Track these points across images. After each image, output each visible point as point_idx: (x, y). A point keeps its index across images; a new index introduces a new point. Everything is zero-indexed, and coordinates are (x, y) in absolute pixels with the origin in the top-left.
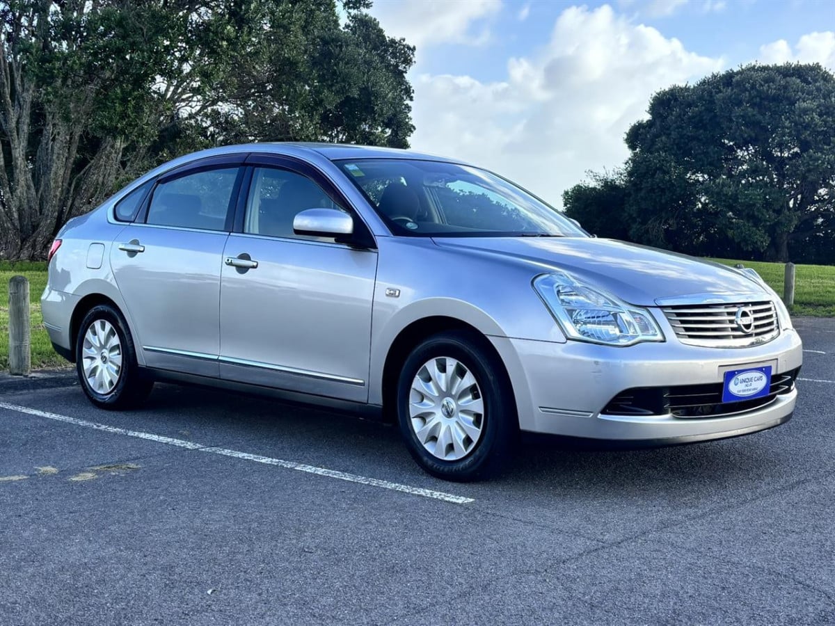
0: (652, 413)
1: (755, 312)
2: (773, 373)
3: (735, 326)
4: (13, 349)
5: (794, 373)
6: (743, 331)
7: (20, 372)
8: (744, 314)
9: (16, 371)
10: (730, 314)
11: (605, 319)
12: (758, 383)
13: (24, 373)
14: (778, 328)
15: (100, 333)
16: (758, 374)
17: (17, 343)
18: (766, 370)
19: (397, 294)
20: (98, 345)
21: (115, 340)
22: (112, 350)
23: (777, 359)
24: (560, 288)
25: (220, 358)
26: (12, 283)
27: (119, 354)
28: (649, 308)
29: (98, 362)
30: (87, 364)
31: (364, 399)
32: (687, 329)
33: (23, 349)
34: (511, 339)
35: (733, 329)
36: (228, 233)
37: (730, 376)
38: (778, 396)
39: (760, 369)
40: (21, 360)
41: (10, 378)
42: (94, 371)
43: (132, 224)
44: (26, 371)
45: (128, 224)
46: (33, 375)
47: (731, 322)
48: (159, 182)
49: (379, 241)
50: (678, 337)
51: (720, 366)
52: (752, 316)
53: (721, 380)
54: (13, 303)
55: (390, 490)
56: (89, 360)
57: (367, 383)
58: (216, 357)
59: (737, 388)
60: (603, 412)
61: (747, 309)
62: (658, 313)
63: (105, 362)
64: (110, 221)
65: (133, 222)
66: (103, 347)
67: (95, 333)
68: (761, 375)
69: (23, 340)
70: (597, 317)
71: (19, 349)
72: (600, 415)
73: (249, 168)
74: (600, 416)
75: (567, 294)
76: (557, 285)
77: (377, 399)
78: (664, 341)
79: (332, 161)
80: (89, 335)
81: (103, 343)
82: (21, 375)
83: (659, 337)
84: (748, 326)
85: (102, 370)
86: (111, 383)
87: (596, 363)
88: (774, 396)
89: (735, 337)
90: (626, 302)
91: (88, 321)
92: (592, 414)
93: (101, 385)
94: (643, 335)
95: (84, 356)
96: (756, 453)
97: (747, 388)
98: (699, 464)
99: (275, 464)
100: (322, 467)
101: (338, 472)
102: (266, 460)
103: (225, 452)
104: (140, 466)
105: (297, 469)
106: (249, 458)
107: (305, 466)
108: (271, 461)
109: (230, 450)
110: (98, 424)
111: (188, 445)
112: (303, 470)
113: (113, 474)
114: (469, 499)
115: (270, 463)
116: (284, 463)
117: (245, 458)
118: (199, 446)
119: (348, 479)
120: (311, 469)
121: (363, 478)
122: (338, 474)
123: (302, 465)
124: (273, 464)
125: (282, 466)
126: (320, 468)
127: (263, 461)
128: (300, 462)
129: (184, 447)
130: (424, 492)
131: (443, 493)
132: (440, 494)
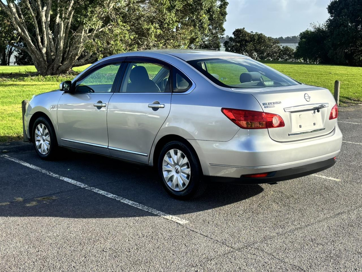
55: (155, 215)
99: (113, 198)
100: (132, 201)
101: (138, 204)
102: (110, 196)
103: (96, 190)
104: (57, 198)
105: (121, 201)
106: (104, 194)
107: (125, 200)
108: (112, 196)
109: (98, 189)
110: (50, 172)
111: (82, 186)
112: (124, 202)
113: (44, 202)
114: (186, 221)
115: (111, 197)
116: (117, 197)
117: (102, 194)
118: (86, 186)
119: (140, 208)
120: (127, 201)
121: (147, 207)
122: (137, 205)
123: (124, 199)
124: (112, 198)
125: (116, 199)
126: (131, 201)
127: (109, 196)
128: (125, 197)
129: (80, 187)
130: (169, 217)
131: (177, 218)
132: (175, 218)
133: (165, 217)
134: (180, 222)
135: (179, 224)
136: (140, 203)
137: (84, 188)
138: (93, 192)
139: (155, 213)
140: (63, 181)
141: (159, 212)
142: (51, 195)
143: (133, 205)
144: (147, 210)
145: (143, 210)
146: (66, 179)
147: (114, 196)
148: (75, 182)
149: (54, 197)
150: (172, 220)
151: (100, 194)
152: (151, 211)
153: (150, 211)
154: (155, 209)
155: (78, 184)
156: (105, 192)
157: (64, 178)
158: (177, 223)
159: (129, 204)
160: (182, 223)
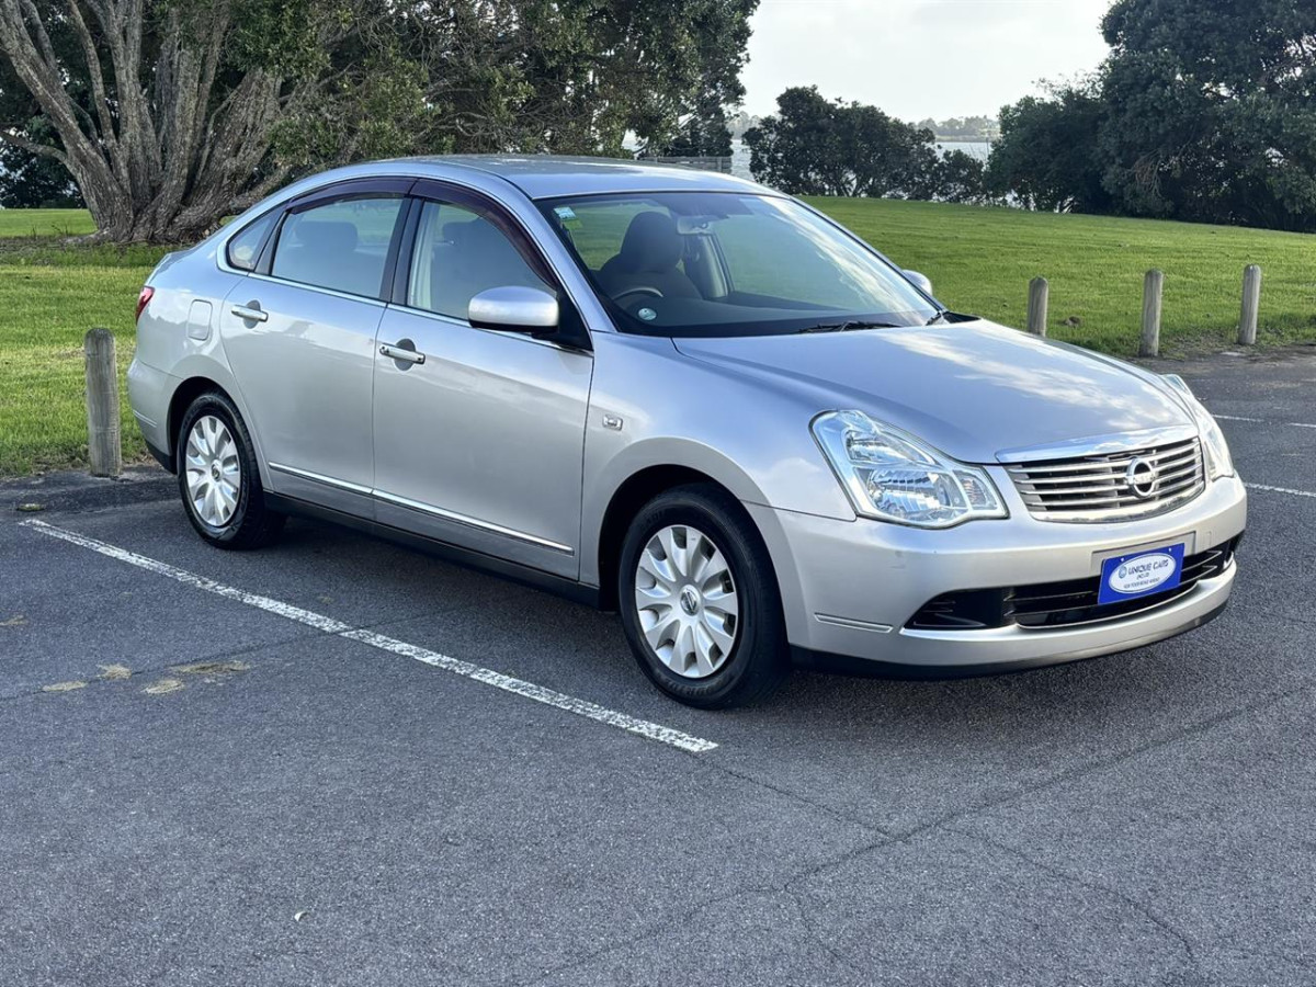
0: (983, 625)
1: (1162, 462)
2: (1187, 552)
3: (1125, 487)
4: (94, 438)
5: (1230, 546)
6: (1137, 495)
7: (106, 472)
8: (1142, 468)
9: (100, 471)
10: (1116, 469)
11: (921, 485)
12: (1162, 570)
13: (112, 474)
14: (1203, 478)
15: (208, 436)
16: (1160, 558)
17: (100, 429)
18: (1176, 551)
19: (618, 425)
20: (207, 453)
21: (230, 449)
22: (227, 462)
23: (1195, 532)
24: (853, 434)
25: (375, 493)
26: (90, 339)
27: (236, 470)
28: (985, 467)
29: (208, 478)
30: (193, 480)
31: (571, 573)
32: (1044, 498)
33: (109, 437)
34: (776, 511)
35: (1121, 493)
36: (384, 305)
37: (1111, 565)
38: (1200, 582)
39: (1164, 551)
40: (107, 454)
41: (89, 482)
42: (202, 491)
43: (251, 275)
44: (115, 470)
45: (245, 273)
47: (1119, 481)
48: (289, 211)
50: (1030, 510)
51: (1095, 552)
53: (1097, 572)
54: (91, 371)
55: (599, 722)
56: (194, 473)
57: (577, 553)
58: (369, 491)
59: (1123, 582)
60: (909, 625)
62: (1000, 475)
63: (217, 479)
64: (222, 267)
65: (253, 271)
66: (213, 456)
67: (202, 435)
68: (1165, 558)
69: (107, 425)
70: (909, 482)
71: (103, 439)
72: (903, 629)
73: (416, 202)
74: (903, 631)
75: (864, 443)
76: (847, 430)
77: (591, 577)
78: (1007, 517)
79: (534, 202)
80: (194, 436)
81: (214, 451)
82: (107, 477)
83: (1000, 511)
84: (1145, 487)
85: (214, 490)
86: (226, 510)
87: (898, 553)
88: (1195, 581)
89: (1123, 504)
90: (950, 457)
91: (192, 416)
92: (891, 628)
93: (213, 513)
94: (975, 508)
95: (188, 467)
97: (1140, 580)
99: (444, 666)
100: (510, 675)
101: (531, 685)
102: (432, 658)
103: (376, 640)
104: (248, 667)
105: (474, 676)
106: (408, 654)
107: (485, 672)
108: (439, 661)
109: (387, 639)
110: (206, 579)
111: (328, 625)
112: (483, 679)
113: (207, 682)
114: (710, 743)
115: (436, 664)
116: (457, 665)
117: (404, 653)
118: (345, 625)
119: (543, 700)
120: (493, 677)
121: (566, 697)
122: (531, 688)
123: (482, 670)
124: (441, 665)
125: (453, 671)
126: (507, 677)
127: (428, 660)
128: (481, 663)
129: (319, 629)
130: (648, 728)
131: (675, 732)
132: (670, 734)
133: (635, 729)
134: (688, 746)
135: (686, 752)
136: (538, 683)
137: (337, 634)
138: (368, 645)
139: (601, 719)
140: (256, 607)
141: (612, 713)
142: (227, 656)
143: (519, 691)
144: (568, 708)
145: (555, 706)
146: (265, 603)
147: (447, 659)
148: (301, 613)
149: (238, 665)
150: (661, 739)
151: (393, 653)
154: (593, 702)
155: (313, 619)
156: (413, 647)
157: (257, 598)
158: (678, 749)
159: (504, 687)
160: (695, 749)
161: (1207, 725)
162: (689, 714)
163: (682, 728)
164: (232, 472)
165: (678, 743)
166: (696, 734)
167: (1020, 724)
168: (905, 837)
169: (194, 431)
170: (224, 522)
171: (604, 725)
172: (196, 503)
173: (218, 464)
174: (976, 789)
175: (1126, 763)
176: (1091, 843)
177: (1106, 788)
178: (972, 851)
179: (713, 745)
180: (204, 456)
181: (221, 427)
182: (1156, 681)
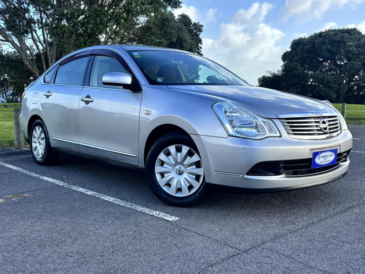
0: (274, 174)
1: (329, 121)
2: (338, 152)
3: (319, 128)
4: (16, 138)
5: (348, 152)
6: (323, 131)
7: (19, 148)
8: (324, 122)
9: (17, 147)
10: (316, 122)
11: (250, 125)
13: (20, 148)
14: (341, 129)
15: (37, 132)
16: (330, 153)
17: (17, 136)
18: (335, 151)
19: (149, 113)
20: (37, 137)
21: (43, 135)
22: (42, 139)
23: (340, 145)
24: (227, 109)
25: (80, 144)
26: (15, 111)
27: (44, 141)
28: (272, 119)
29: (38, 144)
30: (34, 145)
31: (136, 164)
32: (293, 130)
33: (20, 138)
34: (200, 136)
35: (318, 130)
36: (83, 86)
37: (316, 154)
38: (340, 163)
39: (331, 151)
40: (19, 142)
41: (14, 150)
42: (36, 148)
43: (49, 84)
44: (21, 147)
46: (25, 149)
47: (317, 126)
48: (60, 65)
49: (143, 88)
50: (288, 134)
51: (310, 150)
52: (327, 124)
53: (311, 157)
54: (15, 120)
55: (139, 211)
56: (34, 143)
57: (138, 156)
58: (78, 143)
59: (319, 161)
60: (247, 174)
61: (325, 120)
62: (278, 122)
63: (40, 144)
64: (42, 83)
65: (50, 83)
66: (39, 138)
67: (36, 132)
68: (332, 153)
69: (19, 135)
70: (246, 124)
71: (18, 138)
72: (246, 175)
73: (93, 56)
74: (246, 176)
75: (231, 112)
76: (225, 107)
77: (142, 165)
78: (281, 137)
79: (126, 51)
80: (34, 133)
81: (39, 136)
82: (19, 149)
83: (278, 135)
85: (39, 148)
86: (42, 153)
87: (243, 148)
88: (339, 163)
89: (319, 134)
90: (260, 116)
91: (34, 126)
92: (242, 175)
93: (38, 155)
94: (269, 133)
95: (32, 142)
96: (328, 190)
97: (325, 160)
98: (299, 196)
99: (93, 195)
100: (113, 197)
101: (120, 200)
102: (90, 193)
103: (74, 188)
104: (29, 195)
105: (101, 198)
106: (83, 191)
107: (106, 197)
108: (92, 194)
109: (77, 187)
110: (31, 172)
111: (61, 184)
112: (104, 199)
113: (13, 200)
114: (176, 218)
115: (90, 194)
116: (97, 194)
117: (81, 191)
118: (66, 184)
119: (122, 205)
120: (108, 198)
121: (130, 204)
122: (119, 201)
123: (105, 196)
124: (92, 195)
125: (95, 196)
126: (112, 198)
127: (88, 193)
128: (106, 194)
129: (58, 185)
130: (155, 213)
131: (164, 214)
132: (163, 215)
133: (151, 213)
134: (168, 219)
135: (168, 221)
136: (122, 199)
137: (63, 186)
138: (72, 189)
139: (139, 210)
140: (42, 179)
141: (144, 208)
142: (24, 193)
143: (115, 202)
144: (130, 207)
145: (125, 207)
146: (45, 178)
147: (94, 193)
148: (55, 181)
149: (26, 195)
150: (159, 216)
151: (78, 191)
152: (135, 208)
153: (133, 208)
154: (139, 205)
155: (57, 182)
156: (85, 190)
157: (43, 177)
158: (165, 220)
159: (110, 201)
160: (171, 220)
161: (346, 210)
162: (170, 209)
163: (167, 213)
164: (43, 142)
165: (165, 218)
166: (172, 214)
167: (283, 211)
168: (246, 251)
169: (34, 131)
170: (41, 157)
171: (141, 212)
172: (34, 152)
173: (40, 140)
174: (271, 233)
175: (322, 223)
176: (317, 253)
177: (317, 232)
178: (273, 257)
179: (177, 218)
180: (37, 138)
181: (41, 129)
182: (325, 197)
